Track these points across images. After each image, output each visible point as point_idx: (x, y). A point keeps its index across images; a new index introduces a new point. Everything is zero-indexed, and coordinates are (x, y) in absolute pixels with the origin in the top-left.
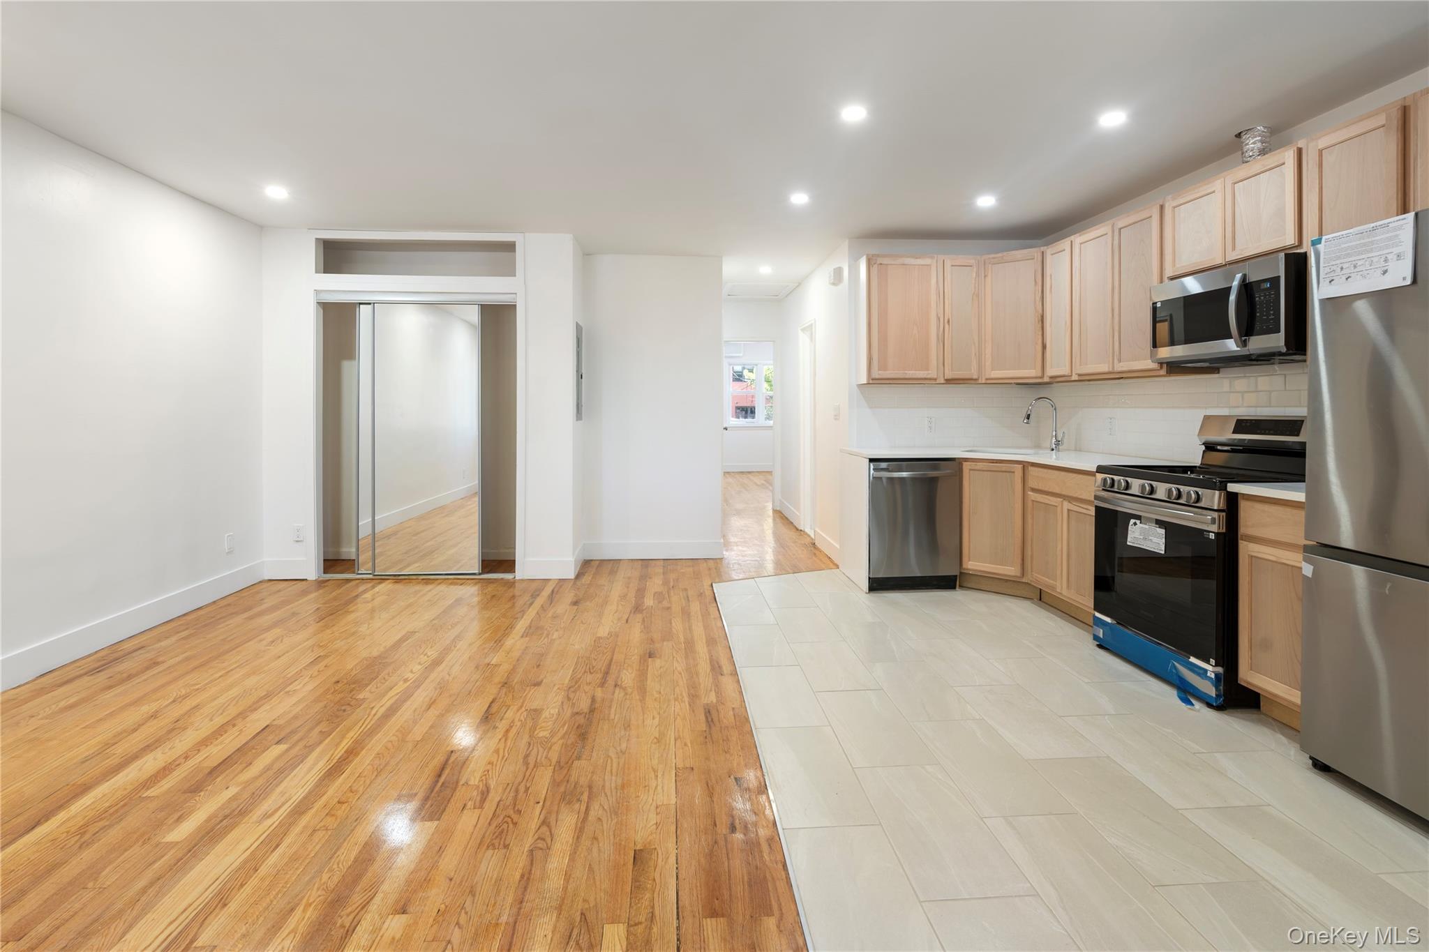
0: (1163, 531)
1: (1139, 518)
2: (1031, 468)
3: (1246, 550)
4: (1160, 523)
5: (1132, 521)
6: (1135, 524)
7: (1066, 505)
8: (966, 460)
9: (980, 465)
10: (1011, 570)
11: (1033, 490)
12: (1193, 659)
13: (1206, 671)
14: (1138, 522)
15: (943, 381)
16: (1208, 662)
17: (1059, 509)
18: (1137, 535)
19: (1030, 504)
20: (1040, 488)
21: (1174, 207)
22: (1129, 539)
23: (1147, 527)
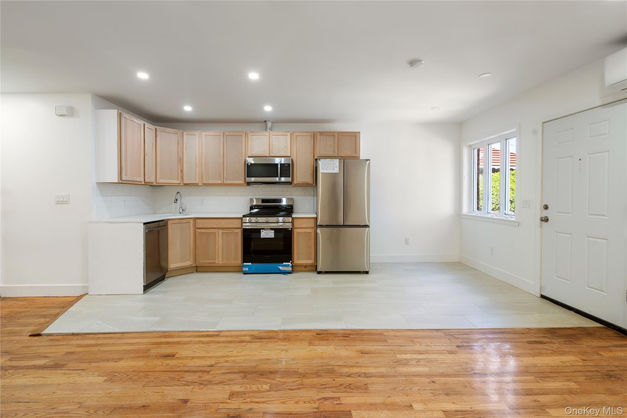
0: (273, 231)
1: (263, 229)
2: (197, 220)
3: (296, 231)
4: (272, 229)
5: (262, 230)
6: (263, 231)
7: (221, 231)
8: (169, 220)
9: (176, 221)
10: (189, 263)
11: (198, 228)
12: (284, 264)
13: (289, 265)
14: (263, 230)
15: (143, 183)
16: (289, 262)
17: (216, 233)
18: (264, 234)
19: (197, 234)
20: (204, 227)
21: (251, 135)
22: (261, 236)
23: (267, 231)
